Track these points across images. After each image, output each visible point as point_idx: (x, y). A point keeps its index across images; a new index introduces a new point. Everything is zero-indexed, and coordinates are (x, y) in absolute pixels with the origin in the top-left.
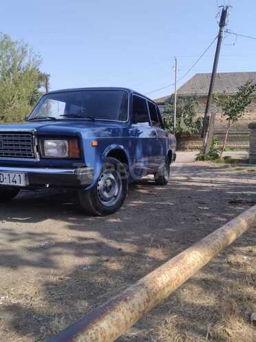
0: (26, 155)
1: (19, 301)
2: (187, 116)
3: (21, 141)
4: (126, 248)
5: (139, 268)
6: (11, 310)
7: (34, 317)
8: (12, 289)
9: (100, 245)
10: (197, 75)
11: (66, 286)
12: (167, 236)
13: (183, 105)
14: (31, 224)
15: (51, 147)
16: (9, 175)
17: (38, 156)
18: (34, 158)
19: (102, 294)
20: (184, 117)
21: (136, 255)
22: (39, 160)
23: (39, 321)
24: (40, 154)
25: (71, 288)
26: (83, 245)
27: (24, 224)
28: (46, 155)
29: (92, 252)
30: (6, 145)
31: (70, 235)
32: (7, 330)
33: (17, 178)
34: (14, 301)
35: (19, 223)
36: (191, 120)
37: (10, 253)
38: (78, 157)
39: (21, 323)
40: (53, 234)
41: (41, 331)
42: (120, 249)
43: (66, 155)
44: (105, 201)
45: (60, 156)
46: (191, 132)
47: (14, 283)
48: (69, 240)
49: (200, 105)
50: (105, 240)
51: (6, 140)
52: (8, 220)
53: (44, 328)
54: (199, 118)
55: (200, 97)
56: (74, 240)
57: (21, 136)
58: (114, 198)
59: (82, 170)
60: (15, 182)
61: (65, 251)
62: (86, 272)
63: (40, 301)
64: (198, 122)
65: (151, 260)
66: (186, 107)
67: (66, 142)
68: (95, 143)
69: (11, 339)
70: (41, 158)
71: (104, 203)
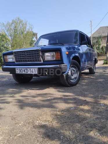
0: (37, 60)
1: (46, 123)
2: (97, 45)
3: (35, 54)
4: (88, 99)
5: (99, 108)
6: (43, 127)
7: (55, 131)
8: (41, 118)
9: (75, 99)
10: (101, 27)
11: (65, 117)
12: (106, 94)
13: (95, 41)
14: (40, 91)
15: (48, 56)
16: (30, 69)
17: (42, 60)
18: (41, 61)
19: (85, 121)
20: (96, 46)
21: (95, 103)
22: (42, 62)
23: (58, 133)
24: (43, 60)
25: (68, 117)
26: (67, 99)
27: (37, 91)
28: (45, 59)
29: (72, 102)
30: (28, 56)
31: (59, 94)
32: (44, 137)
33: (34, 71)
34: (43, 123)
35: (35, 90)
36: (99, 47)
37: (35, 102)
38: (60, 59)
39: (50, 134)
40: (51, 94)
41: (61, 138)
42: (85, 100)
43: (55, 59)
44: (72, 80)
45: (52, 60)
46: (99, 53)
47: (41, 115)
48: (59, 96)
49: (103, 40)
50: (76, 97)
51: (28, 54)
52: (30, 89)
53: (63, 136)
54: (103, 46)
55: (103, 37)
56: (61, 96)
57: (32, 52)
58: (75, 79)
59: (62, 65)
60: (33, 72)
61: (59, 101)
62: (74, 110)
63: (56, 124)
64: (102, 48)
65: (103, 105)
66: (97, 42)
67: (54, 53)
68: (67, 53)
69: (48, 142)
70: (43, 61)
71: (71, 81)
